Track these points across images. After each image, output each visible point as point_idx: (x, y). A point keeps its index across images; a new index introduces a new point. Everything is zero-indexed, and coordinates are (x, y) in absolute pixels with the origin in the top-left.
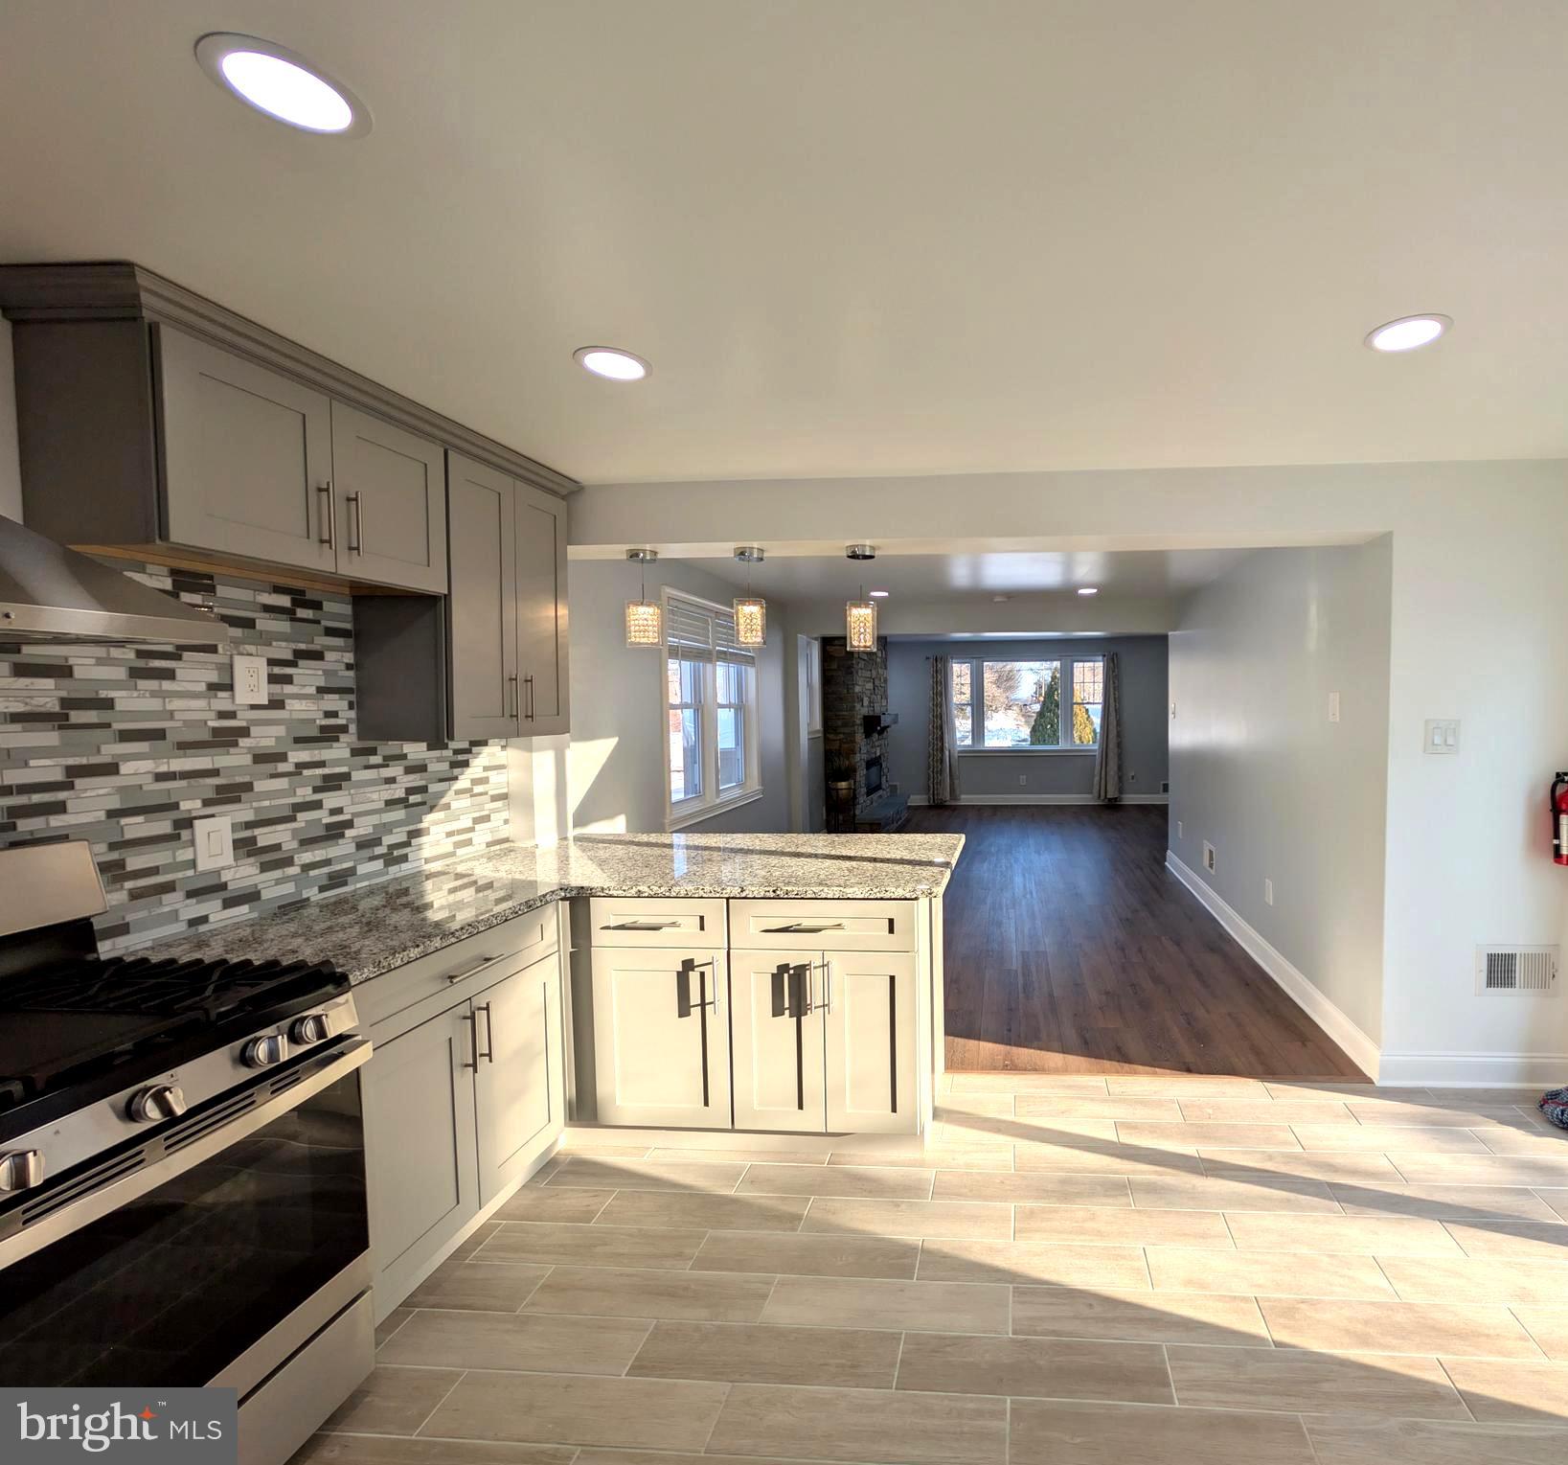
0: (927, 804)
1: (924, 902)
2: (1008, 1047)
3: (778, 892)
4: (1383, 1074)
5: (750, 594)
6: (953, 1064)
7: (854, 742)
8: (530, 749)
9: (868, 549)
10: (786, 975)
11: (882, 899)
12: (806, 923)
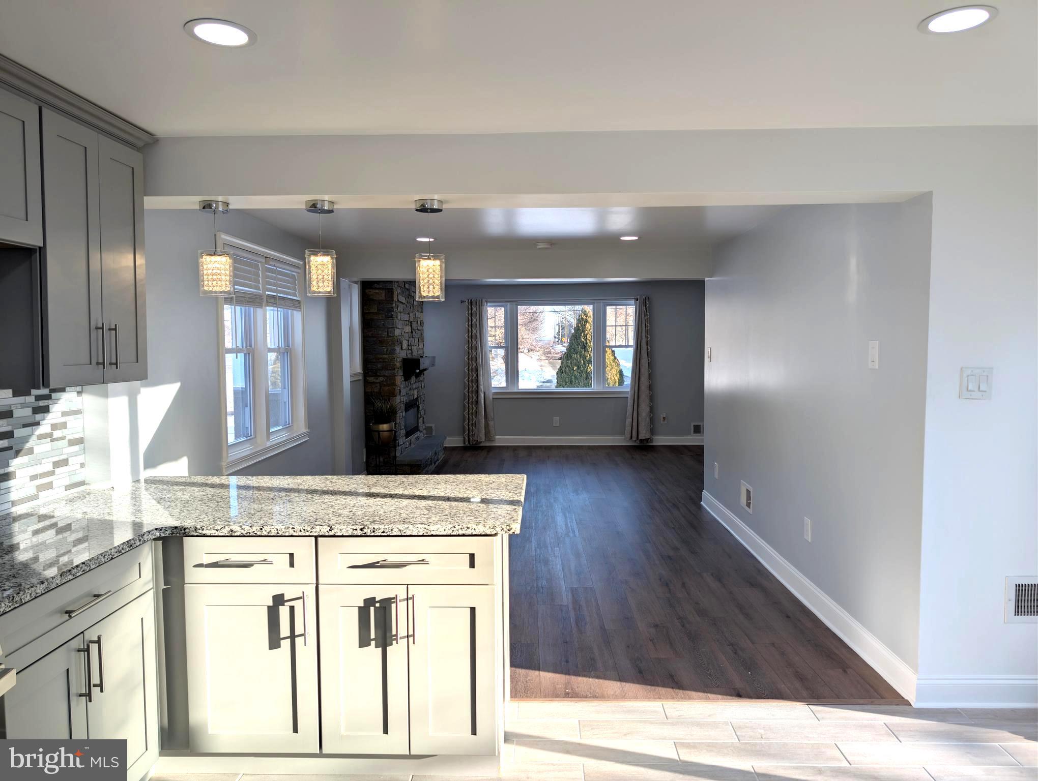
0: (462, 445)
1: (499, 536)
2: (567, 677)
3: (365, 530)
4: (920, 696)
5: (318, 245)
6: (519, 692)
7: (394, 384)
8: (105, 395)
9: (436, 202)
10: (372, 609)
11: (464, 535)
12: (392, 559)
